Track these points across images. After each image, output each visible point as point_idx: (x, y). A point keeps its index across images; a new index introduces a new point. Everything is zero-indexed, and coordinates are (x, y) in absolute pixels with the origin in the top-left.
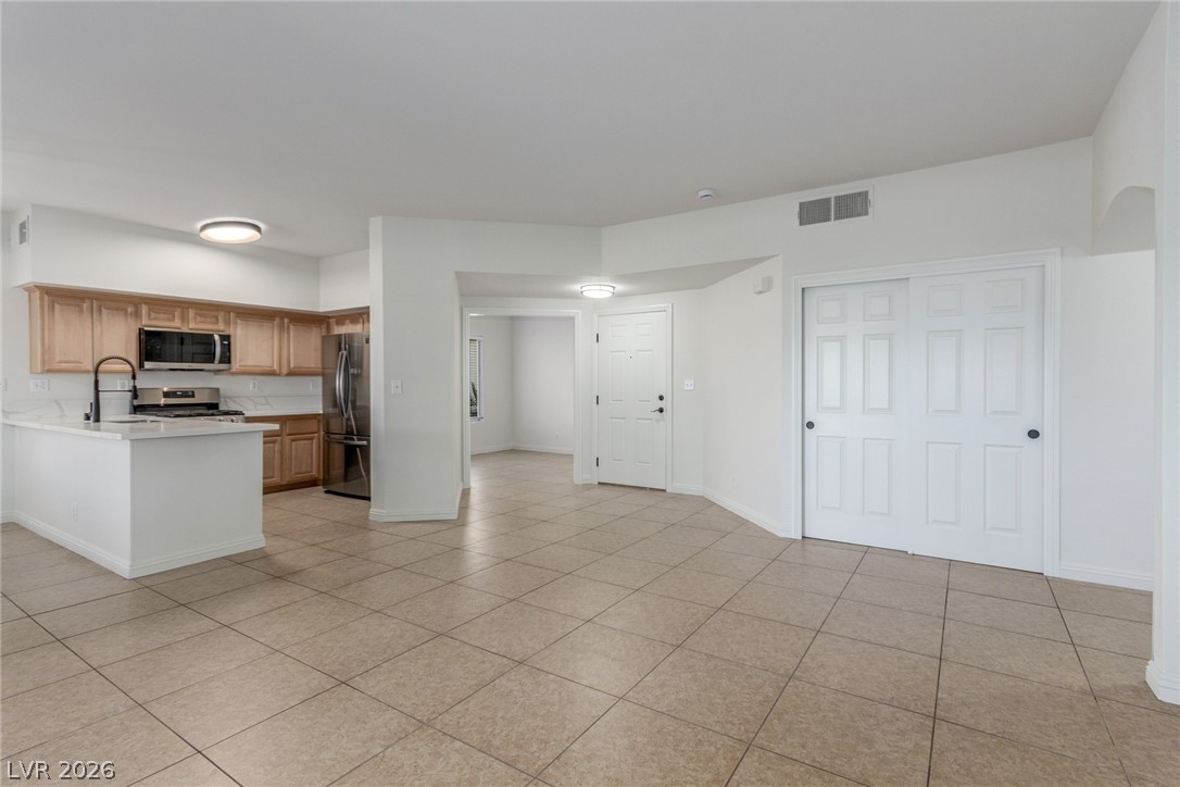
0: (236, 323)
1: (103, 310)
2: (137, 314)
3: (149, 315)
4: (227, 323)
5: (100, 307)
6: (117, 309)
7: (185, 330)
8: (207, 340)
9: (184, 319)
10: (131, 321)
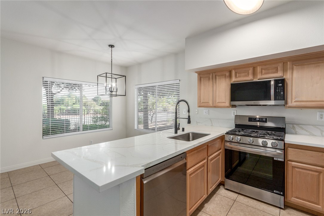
0: (293, 69)
1: (217, 77)
2: (230, 76)
3: (236, 76)
4: (285, 70)
5: (216, 76)
6: (222, 75)
7: (256, 80)
8: (266, 85)
9: (254, 74)
10: (228, 80)
